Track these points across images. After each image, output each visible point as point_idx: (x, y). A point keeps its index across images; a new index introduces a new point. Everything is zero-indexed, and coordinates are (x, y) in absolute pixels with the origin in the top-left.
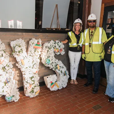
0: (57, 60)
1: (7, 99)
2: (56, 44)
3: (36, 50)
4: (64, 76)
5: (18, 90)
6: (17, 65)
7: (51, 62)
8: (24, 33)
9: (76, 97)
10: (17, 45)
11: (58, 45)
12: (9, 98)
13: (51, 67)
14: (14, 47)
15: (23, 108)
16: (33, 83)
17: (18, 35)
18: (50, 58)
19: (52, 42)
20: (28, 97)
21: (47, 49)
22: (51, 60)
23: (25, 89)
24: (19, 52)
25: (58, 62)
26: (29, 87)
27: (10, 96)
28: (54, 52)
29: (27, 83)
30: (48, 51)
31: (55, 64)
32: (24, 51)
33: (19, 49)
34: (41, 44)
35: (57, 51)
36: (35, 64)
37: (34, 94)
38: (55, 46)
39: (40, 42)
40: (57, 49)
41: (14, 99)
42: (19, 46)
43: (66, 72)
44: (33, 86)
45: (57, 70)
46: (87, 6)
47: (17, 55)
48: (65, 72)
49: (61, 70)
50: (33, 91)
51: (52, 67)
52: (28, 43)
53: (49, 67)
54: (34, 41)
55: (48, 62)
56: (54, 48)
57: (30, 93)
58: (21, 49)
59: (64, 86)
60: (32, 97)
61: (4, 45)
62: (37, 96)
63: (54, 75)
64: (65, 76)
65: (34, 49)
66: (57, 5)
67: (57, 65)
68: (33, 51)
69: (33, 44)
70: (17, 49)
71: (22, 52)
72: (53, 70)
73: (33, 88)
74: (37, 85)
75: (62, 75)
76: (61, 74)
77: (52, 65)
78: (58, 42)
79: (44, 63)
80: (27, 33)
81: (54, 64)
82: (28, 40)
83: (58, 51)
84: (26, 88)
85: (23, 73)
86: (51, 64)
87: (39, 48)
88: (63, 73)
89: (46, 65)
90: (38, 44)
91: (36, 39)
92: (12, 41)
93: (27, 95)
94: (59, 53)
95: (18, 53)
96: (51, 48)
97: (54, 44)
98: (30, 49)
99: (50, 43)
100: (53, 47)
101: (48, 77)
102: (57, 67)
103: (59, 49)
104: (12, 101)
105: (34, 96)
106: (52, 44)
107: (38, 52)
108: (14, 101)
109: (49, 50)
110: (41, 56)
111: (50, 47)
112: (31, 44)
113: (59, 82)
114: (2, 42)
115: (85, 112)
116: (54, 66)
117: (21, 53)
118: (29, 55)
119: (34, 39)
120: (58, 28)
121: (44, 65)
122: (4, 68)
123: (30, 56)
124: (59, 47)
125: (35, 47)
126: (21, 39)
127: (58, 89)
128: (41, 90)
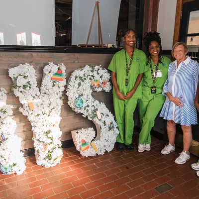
0: (97, 102)
1: (2, 169)
2: (95, 73)
3: (55, 84)
4: (109, 130)
5: (23, 153)
6: (21, 110)
7: (85, 105)
8: (34, 54)
9: (127, 168)
10: (20, 75)
11: (98, 74)
12: (6, 169)
13: (85, 114)
14: (16, 79)
16: (51, 143)
18: (84, 98)
19: (87, 68)
20: (42, 166)
21: (78, 81)
22: (84, 101)
23: (36, 153)
24: (25, 87)
25: (99, 105)
26: (44, 150)
27: (8, 165)
28: (91, 86)
29: (40, 142)
30: (79, 84)
31: (93, 108)
32: (33, 85)
33: (24, 82)
34: (64, 72)
35: (96, 84)
36: (54, 108)
38: (93, 76)
39: (64, 68)
40: (97, 81)
41: (15, 169)
42: (24, 77)
43: (114, 123)
44: (50, 147)
45: (96, 120)
47: (21, 92)
48: (112, 123)
49: (103, 120)
50: (49, 157)
51: (87, 114)
53: (82, 114)
54: (51, 68)
55: (79, 105)
56: (90, 79)
57: (45, 159)
58: (29, 83)
59: (109, 150)
60: (49, 167)
62: (57, 166)
63: (90, 128)
64: (111, 132)
65: (52, 82)
67: (97, 110)
68: (50, 84)
69: (49, 72)
70: (21, 82)
71: (30, 87)
72: (89, 119)
73: (51, 150)
74: (57, 146)
75: (104, 130)
77: (88, 111)
78: (99, 69)
79: (72, 105)
81: (90, 109)
82: (42, 65)
83: (98, 85)
84: (38, 151)
85: (32, 124)
86: (85, 109)
87: (61, 80)
88: (107, 125)
89: (76, 110)
90: (59, 72)
91: (56, 64)
93: (39, 163)
94: (100, 90)
95: (21, 89)
96: (85, 79)
97: (91, 71)
98: (44, 82)
99: (83, 70)
100: (89, 77)
102: (96, 115)
103: (101, 81)
104: (13, 173)
106: (86, 71)
107: (59, 87)
108: (16, 173)
109: (82, 83)
112: (47, 73)
113: (98, 141)
116: (90, 112)
117: (28, 88)
118: (42, 92)
119: (51, 64)
120: (101, 44)
121: (73, 110)
123: (44, 95)
124: (101, 77)
125: (54, 79)
126: (28, 64)
127: (97, 154)
128: (65, 156)
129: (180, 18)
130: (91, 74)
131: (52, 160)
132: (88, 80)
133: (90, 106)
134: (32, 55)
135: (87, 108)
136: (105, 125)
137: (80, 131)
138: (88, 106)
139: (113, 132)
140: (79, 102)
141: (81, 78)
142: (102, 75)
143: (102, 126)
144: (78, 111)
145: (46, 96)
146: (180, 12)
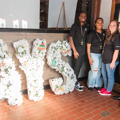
0: (64, 62)
2: (63, 45)
3: (40, 51)
4: (71, 79)
5: (21, 93)
6: (20, 67)
7: (57, 64)
8: (28, 33)
9: (83, 102)
10: (20, 46)
11: (65, 45)
13: (57, 69)
16: (37, 87)
17: (21, 35)
18: (57, 60)
19: (59, 42)
20: (32, 101)
21: (54, 50)
22: (57, 62)
23: (29, 93)
24: (22, 53)
25: (65, 64)
26: (33, 91)
27: (12, 100)
28: (61, 53)
29: (31, 86)
30: (54, 52)
31: (62, 66)
32: (27, 52)
33: (22, 50)
34: (45, 44)
35: (64, 52)
36: (39, 66)
38: (62, 47)
39: (45, 42)
40: (64, 50)
41: (17, 103)
42: (22, 47)
43: (74, 75)
47: (21, 56)
48: (72, 75)
49: (68, 73)
50: (37, 95)
52: (32, 44)
53: (55, 69)
54: (38, 42)
55: (54, 64)
56: (61, 49)
58: (25, 51)
59: (71, 91)
60: (36, 101)
61: (6, 46)
62: (41, 100)
63: (60, 78)
65: (38, 51)
66: (63, 3)
67: (64, 67)
68: (37, 52)
69: (37, 45)
70: (20, 50)
71: (25, 53)
72: (60, 72)
74: (41, 89)
75: (69, 79)
76: (68, 77)
77: (59, 67)
78: (65, 43)
79: (49, 64)
80: (31, 33)
81: (60, 66)
82: (32, 40)
85: (27, 76)
87: (44, 49)
88: (70, 76)
89: (52, 67)
90: (43, 45)
91: (41, 39)
92: (15, 41)
94: (66, 55)
95: (21, 55)
96: (57, 49)
97: (61, 44)
98: (34, 50)
100: (60, 47)
101: (53, 80)
102: (64, 70)
103: (67, 50)
105: (38, 100)
106: (58, 44)
107: (42, 53)
108: (17, 105)
109: (56, 51)
110: (47, 57)
112: (36, 45)
113: (65, 85)
114: (4, 43)
115: (92, 118)
116: (60, 68)
117: (24, 54)
118: (33, 56)
119: (38, 40)
120: (65, 27)
121: (50, 67)
122: (7, 70)
123: (34, 58)
124: (67, 47)
125: (40, 48)
126: (25, 40)
127: (64, 93)
128: (45, 94)
129: (114, 12)
130: (61, 45)
131: (38, 97)
132: (59, 49)
133: (60, 65)
134: (26, 34)
135: (58, 66)
136: (69, 76)
137: (54, 79)
138: (59, 65)
139: (73, 80)
140: (54, 62)
141: (55, 48)
142: (67, 46)
143: (67, 77)
144: (53, 67)
145: (35, 58)
146: (114, 9)
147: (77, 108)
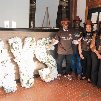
0: (49, 55)
1: (5, 90)
5: (16, 81)
8: (20, 32)
10: (14, 42)
12: (7, 90)
14: (12, 45)
15: (21, 97)
16: (29, 76)
17: (15, 33)
20: (25, 88)
23: (21, 81)
26: (25, 79)
27: (8, 87)
28: (46, 48)
29: (24, 75)
34: (35, 41)
37: (29, 85)
38: (47, 43)
39: (34, 39)
41: (12, 90)
42: (16, 43)
45: (49, 64)
46: (74, 8)
47: (15, 51)
48: (55, 65)
50: (28, 83)
51: (45, 62)
52: (23, 41)
54: (29, 39)
56: (46, 44)
57: (26, 84)
58: (18, 46)
60: (28, 88)
61: (3, 42)
62: (32, 87)
65: (29, 46)
66: (47, 8)
67: (49, 59)
69: (28, 41)
70: (14, 46)
72: (46, 64)
73: (29, 80)
74: (32, 77)
78: (49, 40)
80: (22, 32)
81: (47, 59)
82: (24, 38)
83: (49, 47)
84: (23, 80)
85: (20, 67)
90: (32, 41)
91: (31, 37)
92: (10, 39)
93: (23, 86)
95: (15, 49)
97: (46, 41)
99: (42, 40)
102: (49, 61)
103: (50, 45)
104: (10, 91)
105: (29, 87)
106: (44, 41)
108: (12, 92)
109: (42, 47)
111: (43, 44)
114: (1, 40)
119: (29, 37)
121: (38, 60)
122: (3, 63)
124: (50, 43)
125: (30, 44)
126: (18, 37)
128: (35, 82)
129: (87, 15)
131: (30, 84)
133: (46, 57)
135: (45, 59)
136: (53, 66)
144: (40, 60)
147: (62, 91)
